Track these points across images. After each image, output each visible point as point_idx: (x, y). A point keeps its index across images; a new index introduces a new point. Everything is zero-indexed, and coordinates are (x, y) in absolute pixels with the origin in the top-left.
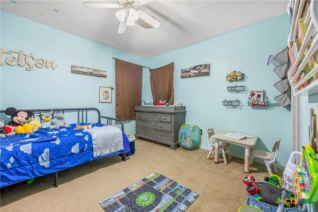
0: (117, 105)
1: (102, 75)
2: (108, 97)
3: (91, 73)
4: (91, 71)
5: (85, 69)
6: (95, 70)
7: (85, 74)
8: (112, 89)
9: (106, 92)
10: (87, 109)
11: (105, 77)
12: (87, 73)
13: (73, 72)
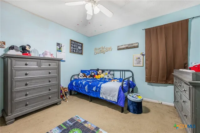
0: (146, 68)
1: (134, 46)
2: (140, 62)
3: (127, 47)
4: (127, 46)
5: (124, 46)
6: (129, 45)
7: (124, 49)
8: (143, 55)
9: (138, 58)
10: (125, 71)
11: (137, 47)
12: (124, 48)
13: (118, 49)
